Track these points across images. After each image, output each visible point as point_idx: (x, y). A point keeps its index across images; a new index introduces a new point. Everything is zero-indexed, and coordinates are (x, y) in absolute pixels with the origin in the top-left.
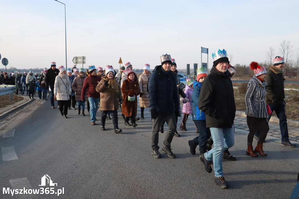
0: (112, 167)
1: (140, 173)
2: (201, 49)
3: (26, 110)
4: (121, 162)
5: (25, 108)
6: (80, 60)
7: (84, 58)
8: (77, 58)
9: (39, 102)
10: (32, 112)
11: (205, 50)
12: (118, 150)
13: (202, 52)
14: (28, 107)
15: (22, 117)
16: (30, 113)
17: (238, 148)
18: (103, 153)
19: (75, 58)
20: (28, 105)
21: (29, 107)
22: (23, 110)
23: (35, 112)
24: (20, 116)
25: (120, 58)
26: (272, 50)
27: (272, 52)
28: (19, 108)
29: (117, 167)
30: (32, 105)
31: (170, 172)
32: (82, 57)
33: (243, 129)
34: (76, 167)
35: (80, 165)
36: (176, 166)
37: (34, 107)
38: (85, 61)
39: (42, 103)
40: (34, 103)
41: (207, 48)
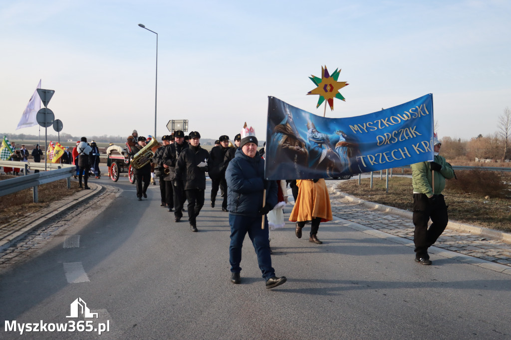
3: (93, 206)
5: (91, 202)
6: (179, 125)
7: (186, 123)
8: (173, 122)
9: (113, 194)
10: (103, 209)
14: (95, 201)
15: (88, 216)
16: (100, 211)
17: (436, 278)
20: (96, 198)
21: (98, 201)
22: (88, 205)
23: (108, 208)
24: (84, 215)
25: (245, 123)
27: (508, 117)
28: (82, 202)
30: (101, 198)
32: (183, 122)
33: (446, 248)
37: (105, 201)
38: (187, 127)
39: (117, 195)
40: (105, 195)
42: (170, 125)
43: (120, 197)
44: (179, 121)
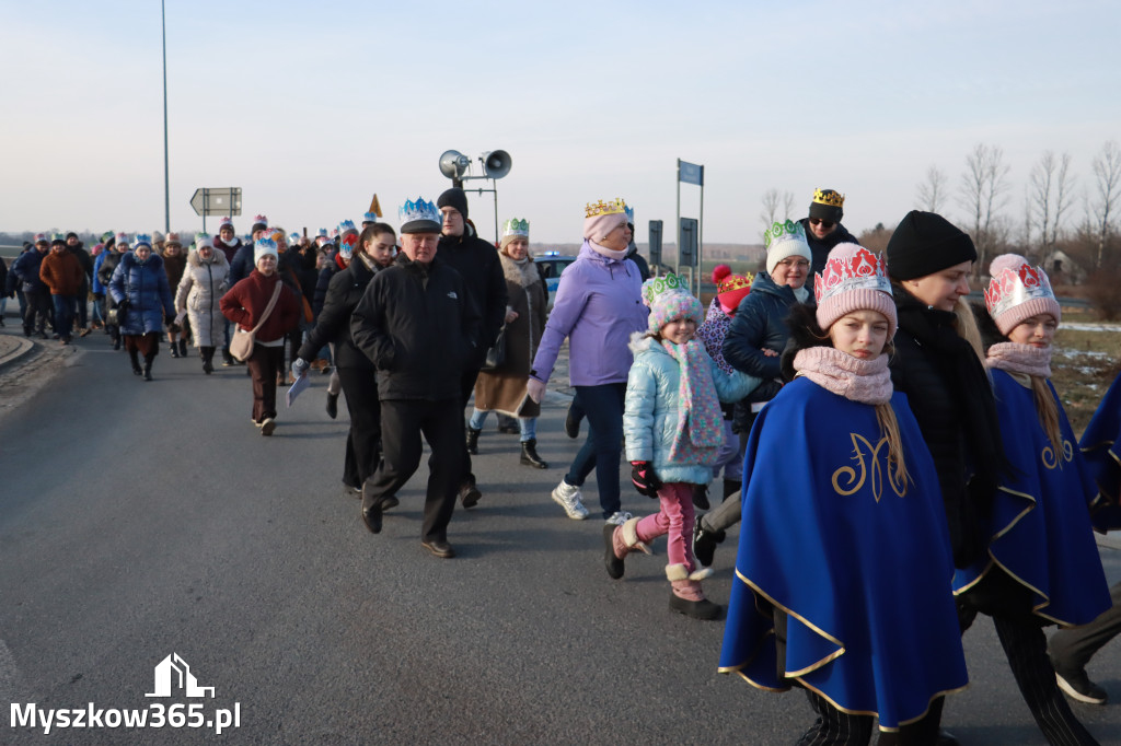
0: (335, 598)
1: (441, 621)
2: (677, 169)
4: (370, 581)
6: (219, 201)
7: (234, 194)
8: (206, 193)
9: (59, 359)
10: (29, 395)
11: (691, 170)
12: (361, 536)
13: (679, 179)
14: (12, 376)
16: (20, 400)
18: (303, 549)
19: (201, 192)
20: (13, 369)
21: (18, 377)
23: (42, 393)
25: (375, 197)
26: (935, 178)
27: (935, 187)
29: (353, 598)
30: (29, 368)
31: (555, 616)
32: (229, 192)
34: (199, 599)
35: (211, 589)
36: (576, 596)
37: (37, 377)
38: (238, 204)
39: (70, 362)
40: (39, 363)
41: (700, 164)
42: (199, 199)
43: (76, 365)
44: (220, 192)
